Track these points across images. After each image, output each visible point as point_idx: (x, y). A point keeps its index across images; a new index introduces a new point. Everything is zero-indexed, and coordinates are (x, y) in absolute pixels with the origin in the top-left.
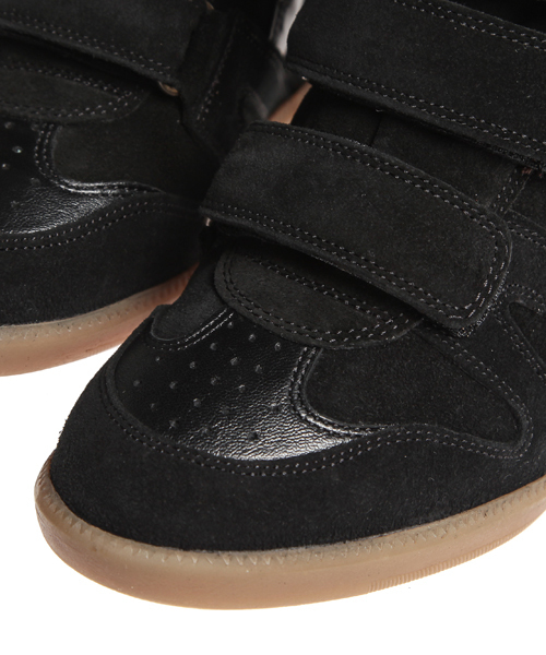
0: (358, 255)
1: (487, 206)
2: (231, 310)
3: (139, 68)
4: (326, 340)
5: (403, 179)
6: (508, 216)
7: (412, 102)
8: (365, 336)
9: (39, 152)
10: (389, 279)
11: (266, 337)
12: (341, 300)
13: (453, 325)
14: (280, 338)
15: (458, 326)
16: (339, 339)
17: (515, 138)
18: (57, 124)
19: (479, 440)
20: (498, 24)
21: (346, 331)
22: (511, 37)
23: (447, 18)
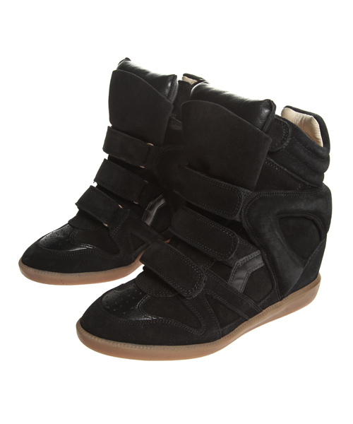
1: (201, 267)
6: (207, 271)
11: (139, 291)
13: (184, 295)
14: (142, 291)
16: (156, 294)
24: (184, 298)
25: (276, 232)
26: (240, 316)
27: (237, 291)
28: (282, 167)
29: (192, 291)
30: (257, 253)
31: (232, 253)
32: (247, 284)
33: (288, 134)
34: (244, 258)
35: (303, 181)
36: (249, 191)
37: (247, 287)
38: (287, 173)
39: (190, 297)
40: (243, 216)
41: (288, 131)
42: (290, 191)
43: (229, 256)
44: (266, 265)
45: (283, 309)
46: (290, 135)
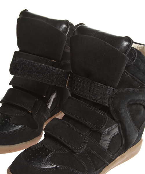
0: (62, 138)
1: (84, 134)
2: (43, 145)
3: (25, 108)
4: (55, 151)
5: (71, 127)
6: (88, 136)
7: (74, 116)
8: (62, 151)
9: (9, 121)
10: (66, 143)
11: (47, 149)
12: (59, 145)
13: (75, 151)
14: (48, 150)
15: (76, 152)
16: (58, 151)
17: (89, 123)
18: (12, 116)
19: (77, 171)
20: (88, 106)
21: (59, 150)
22: (90, 108)
23: (81, 104)
24: (75, 153)
25: (128, 113)
26: (105, 163)
27: (104, 148)
28: (131, 75)
29: (80, 149)
30: (116, 125)
31: (103, 125)
32: (110, 144)
33: (135, 56)
34: (109, 128)
35: (142, 83)
36: (113, 89)
37: (109, 146)
38: (134, 78)
39: (79, 152)
40: (110, 103)
41: (136, 54)
42: (135, 89)
43: (102, 127)
44: (120, 132)
45: (125, 158)
46: (136, 57)
